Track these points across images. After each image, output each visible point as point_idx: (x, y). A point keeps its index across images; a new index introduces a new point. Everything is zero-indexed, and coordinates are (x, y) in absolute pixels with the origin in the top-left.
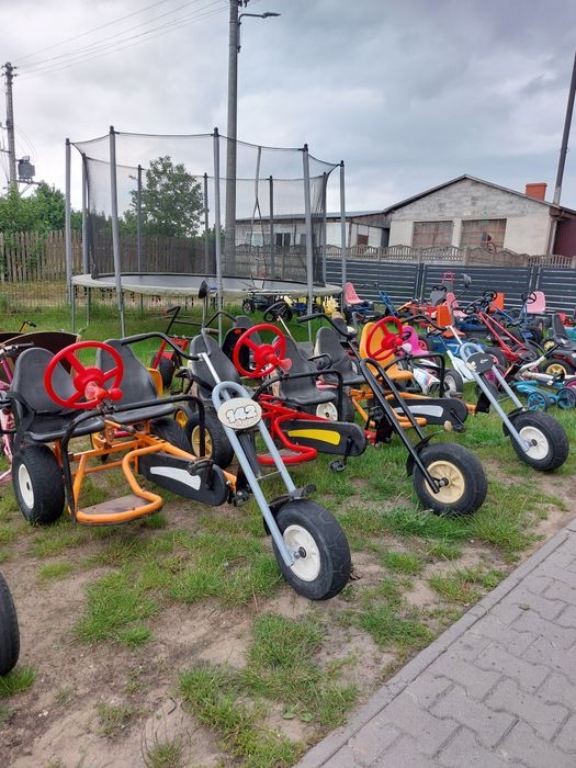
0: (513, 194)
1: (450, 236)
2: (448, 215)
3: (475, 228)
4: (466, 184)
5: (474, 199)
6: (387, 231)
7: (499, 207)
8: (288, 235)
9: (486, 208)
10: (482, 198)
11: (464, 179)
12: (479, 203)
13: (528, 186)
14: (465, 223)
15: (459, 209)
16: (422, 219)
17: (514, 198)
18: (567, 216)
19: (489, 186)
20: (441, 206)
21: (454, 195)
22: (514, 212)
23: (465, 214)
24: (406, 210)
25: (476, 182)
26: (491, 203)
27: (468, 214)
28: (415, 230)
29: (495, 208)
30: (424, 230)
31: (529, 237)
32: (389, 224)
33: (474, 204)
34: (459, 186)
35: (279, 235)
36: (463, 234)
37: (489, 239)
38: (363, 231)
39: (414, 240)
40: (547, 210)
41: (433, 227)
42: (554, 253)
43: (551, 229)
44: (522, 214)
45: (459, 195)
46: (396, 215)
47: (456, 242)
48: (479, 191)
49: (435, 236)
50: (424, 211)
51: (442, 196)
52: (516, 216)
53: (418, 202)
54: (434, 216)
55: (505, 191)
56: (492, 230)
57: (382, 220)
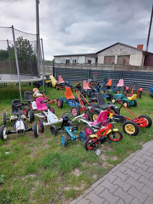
0: (132, 48)
1: (114, 60)
2: (114, 54)
3: (121, 58)
4: (119, 45)
5: (121, 49)
6: (97, 59)
7: (128, 51)
8: (69, 60)
9: (124, 52)
10: (123, 49)
11: (118, 43)
12: (122, 51)
13: (138, 46)
14: (118, 56)
15: (117, 52)
16: (106, 55)
17: (132, 49)
18: (148, 54)
19: (125, 45)
20: (112, 51)
21: (115, 48)
22: (132, 53)
23: (118, 54)
24: (102, 53)
25: (122, 44)
26: (126, 51)
27: (119, 54)
28: (105, 58)
29: (127, 52)
30: (107, 59)
31: (136, 60)
32: (97, 57)
33: (121, 51)
34: (117, 45)
35: (67, 60)
36: (118, 60)
37: (125, 61)
38: (90, 59)
39: (104, 61)
40: (142, 52)
41: (110, 57)
42: (144, 65)
43: (143, 58)
44: (134, 54)
45: (117, 48)
46: (99, 54)
47: (116, 62)
48: (122, 47)
49: (110, 60)
50: (107, 53)
51: (112, 49)
52: (133, 54)
53: (105, 50)
54: (110, 54)
55: (130, 47)
56: (126, 58)
57: (95, 56)
